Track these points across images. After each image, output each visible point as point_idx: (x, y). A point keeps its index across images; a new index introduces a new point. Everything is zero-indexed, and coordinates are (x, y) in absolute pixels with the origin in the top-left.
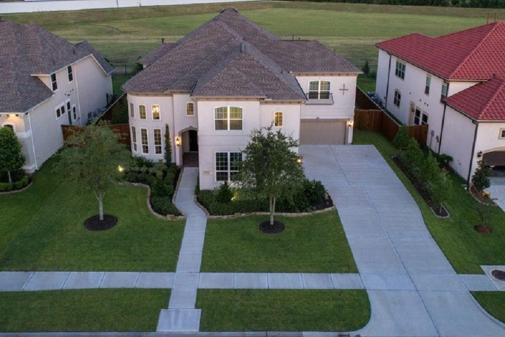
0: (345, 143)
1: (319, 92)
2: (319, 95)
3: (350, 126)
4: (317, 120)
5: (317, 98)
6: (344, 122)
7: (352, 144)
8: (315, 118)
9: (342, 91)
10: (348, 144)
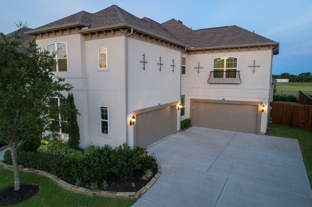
0: (257, 131)
1: (225, 70)
2: (225, 73)
3: (263, 111)
4: (223, 103)
5: (222, 77)
6: (256, 105)
7: (266, 134)
8: (221, 99)
9: (252, 68)
10: (261, 134)
